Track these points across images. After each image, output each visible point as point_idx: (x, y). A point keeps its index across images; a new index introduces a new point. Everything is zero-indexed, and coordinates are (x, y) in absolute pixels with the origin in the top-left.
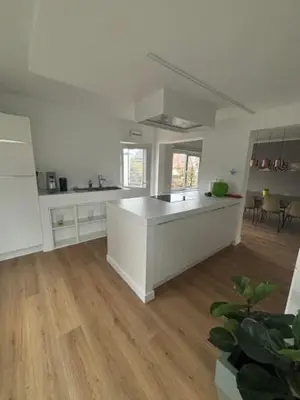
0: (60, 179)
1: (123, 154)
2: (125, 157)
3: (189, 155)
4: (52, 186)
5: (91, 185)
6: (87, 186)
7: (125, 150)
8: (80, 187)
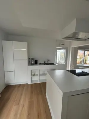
0: (36, 60)
1: (57, 51)
2: (58, 52)
3: (85, 51)
4: (33, 62)
5: (45, 62)
6: (44, 63)
7: (58, 50)
8: (42, 63)
